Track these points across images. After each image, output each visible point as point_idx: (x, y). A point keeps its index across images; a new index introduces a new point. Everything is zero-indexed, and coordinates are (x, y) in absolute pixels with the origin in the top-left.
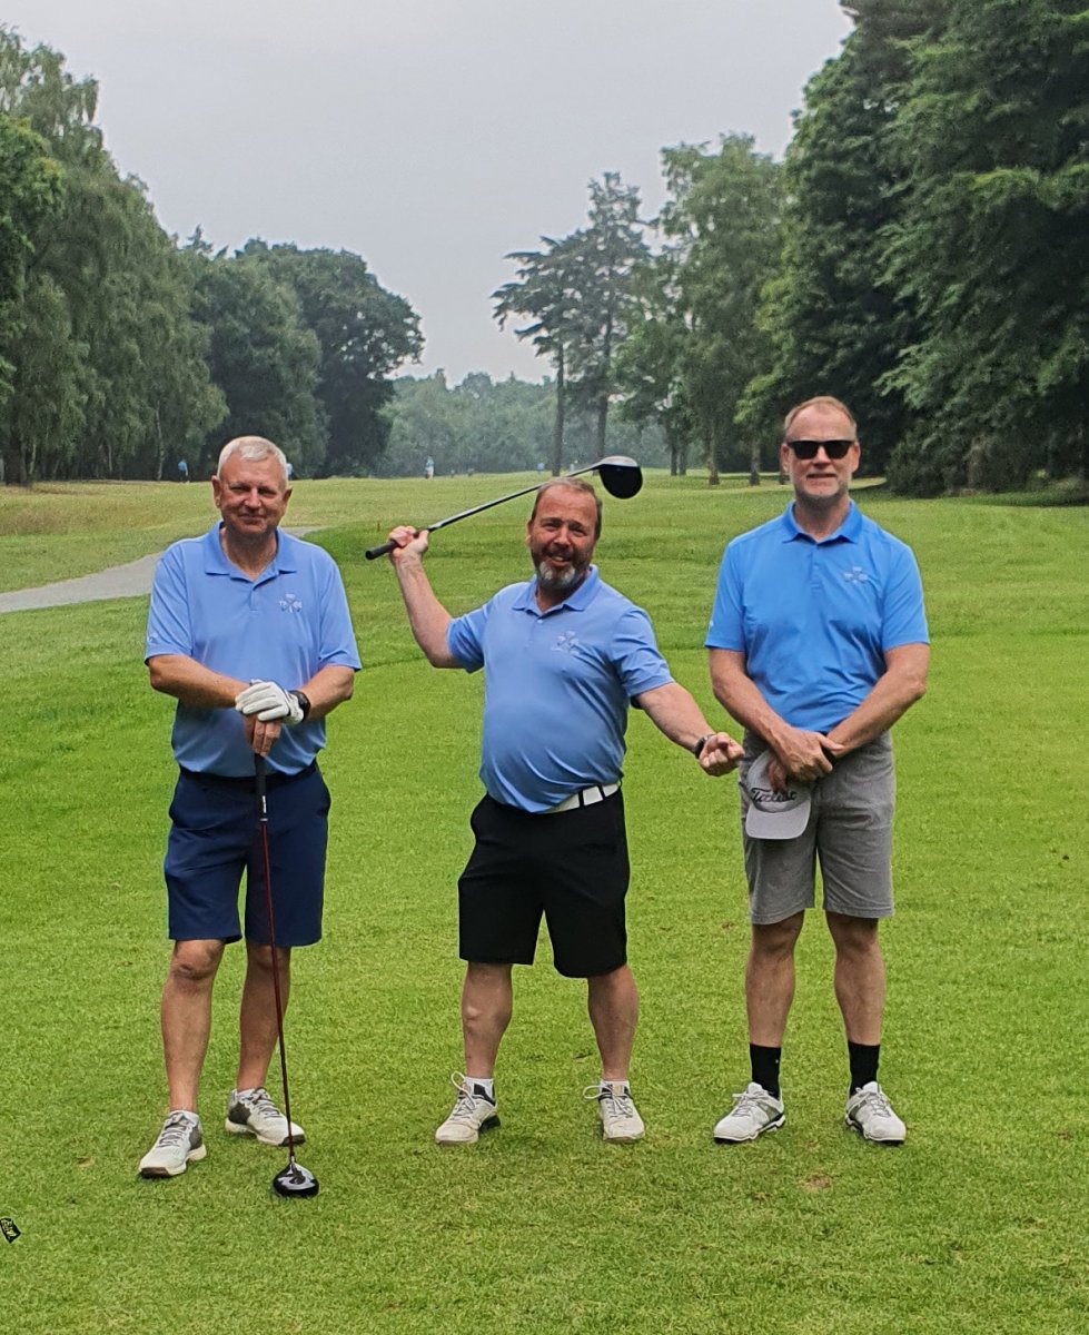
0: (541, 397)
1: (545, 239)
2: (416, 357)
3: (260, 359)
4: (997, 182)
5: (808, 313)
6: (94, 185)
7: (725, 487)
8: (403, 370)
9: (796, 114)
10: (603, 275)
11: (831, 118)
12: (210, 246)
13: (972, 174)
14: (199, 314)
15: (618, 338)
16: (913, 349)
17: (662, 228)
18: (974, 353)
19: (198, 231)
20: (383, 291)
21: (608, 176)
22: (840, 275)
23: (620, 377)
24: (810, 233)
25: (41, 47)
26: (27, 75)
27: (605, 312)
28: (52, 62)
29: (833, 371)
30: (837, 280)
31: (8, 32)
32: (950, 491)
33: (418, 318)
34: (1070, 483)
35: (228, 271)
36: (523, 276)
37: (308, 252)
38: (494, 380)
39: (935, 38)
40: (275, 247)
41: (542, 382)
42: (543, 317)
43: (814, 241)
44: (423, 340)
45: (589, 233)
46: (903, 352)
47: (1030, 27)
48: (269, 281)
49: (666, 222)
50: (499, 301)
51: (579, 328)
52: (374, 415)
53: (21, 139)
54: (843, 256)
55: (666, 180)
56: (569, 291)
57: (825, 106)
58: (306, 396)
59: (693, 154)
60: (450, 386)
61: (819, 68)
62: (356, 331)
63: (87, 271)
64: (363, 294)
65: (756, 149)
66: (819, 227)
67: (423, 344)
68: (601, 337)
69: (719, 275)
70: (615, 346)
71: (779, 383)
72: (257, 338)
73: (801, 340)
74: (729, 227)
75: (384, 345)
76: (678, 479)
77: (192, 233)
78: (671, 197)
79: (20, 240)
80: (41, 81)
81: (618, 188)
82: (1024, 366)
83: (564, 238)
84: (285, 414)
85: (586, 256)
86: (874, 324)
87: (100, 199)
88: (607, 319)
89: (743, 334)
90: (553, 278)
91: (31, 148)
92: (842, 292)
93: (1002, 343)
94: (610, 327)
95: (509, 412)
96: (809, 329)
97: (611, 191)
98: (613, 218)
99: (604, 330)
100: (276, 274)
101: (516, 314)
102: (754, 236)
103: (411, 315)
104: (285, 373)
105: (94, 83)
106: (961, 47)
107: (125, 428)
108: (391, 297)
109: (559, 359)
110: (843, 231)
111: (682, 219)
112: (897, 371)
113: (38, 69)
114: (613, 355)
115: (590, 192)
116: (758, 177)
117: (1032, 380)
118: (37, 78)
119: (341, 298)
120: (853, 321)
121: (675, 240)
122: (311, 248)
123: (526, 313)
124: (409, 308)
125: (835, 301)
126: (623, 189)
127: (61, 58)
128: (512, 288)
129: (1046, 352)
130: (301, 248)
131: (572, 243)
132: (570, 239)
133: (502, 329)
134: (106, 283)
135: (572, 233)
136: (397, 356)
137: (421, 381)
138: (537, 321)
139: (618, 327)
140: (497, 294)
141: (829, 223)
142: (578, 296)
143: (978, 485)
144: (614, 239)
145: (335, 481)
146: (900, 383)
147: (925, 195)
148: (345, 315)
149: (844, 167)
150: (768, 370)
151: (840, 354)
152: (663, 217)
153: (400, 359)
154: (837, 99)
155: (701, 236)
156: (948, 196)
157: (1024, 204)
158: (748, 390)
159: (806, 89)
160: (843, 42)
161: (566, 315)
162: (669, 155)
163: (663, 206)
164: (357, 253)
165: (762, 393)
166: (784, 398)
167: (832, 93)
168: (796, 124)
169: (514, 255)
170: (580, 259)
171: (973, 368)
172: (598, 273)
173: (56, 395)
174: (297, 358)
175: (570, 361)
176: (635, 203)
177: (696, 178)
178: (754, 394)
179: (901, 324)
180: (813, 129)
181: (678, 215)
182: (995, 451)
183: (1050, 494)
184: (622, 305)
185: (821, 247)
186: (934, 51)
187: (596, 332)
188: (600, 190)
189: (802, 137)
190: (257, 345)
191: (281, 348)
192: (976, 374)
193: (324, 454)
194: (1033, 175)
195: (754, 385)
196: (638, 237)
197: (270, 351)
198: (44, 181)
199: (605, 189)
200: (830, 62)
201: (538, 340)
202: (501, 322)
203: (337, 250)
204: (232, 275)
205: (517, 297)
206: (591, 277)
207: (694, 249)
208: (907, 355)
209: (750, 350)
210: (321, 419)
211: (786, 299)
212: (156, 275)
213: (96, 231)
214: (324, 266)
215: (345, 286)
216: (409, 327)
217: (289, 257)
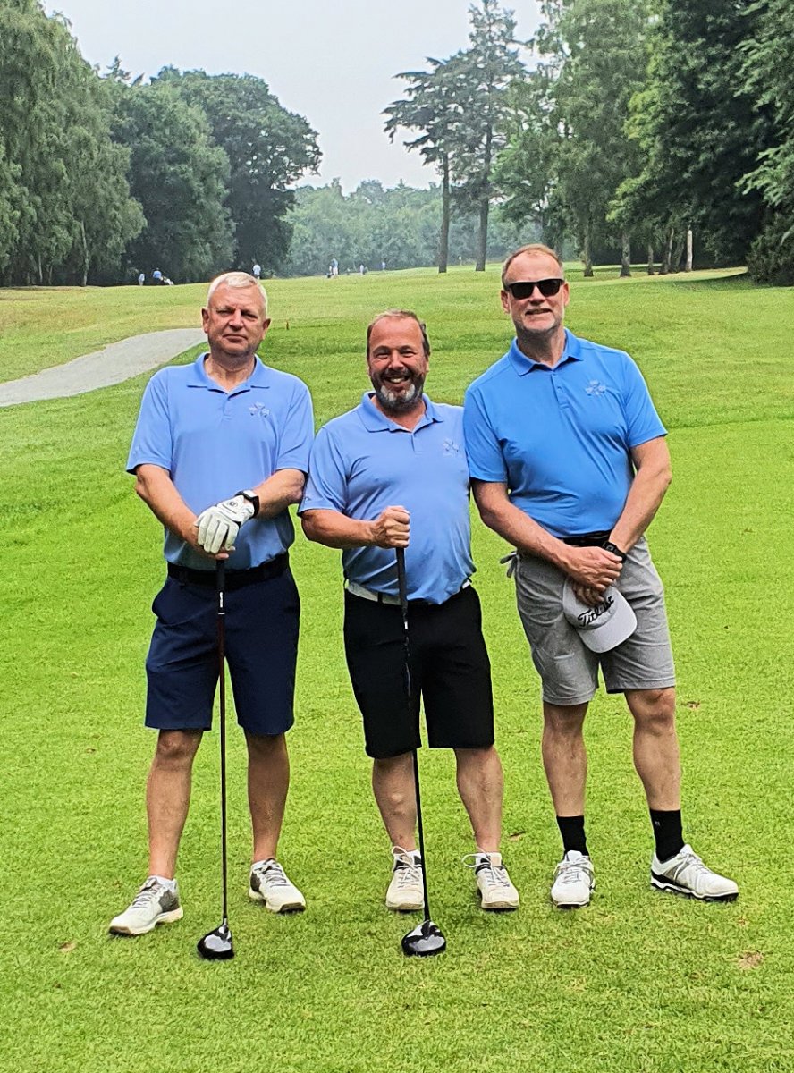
0: (428, 202)
1: (430, 60)
2: (315, 169)
3: (174, 173)
5: (672, 122)
6: (24, 23)
7: (598, 279)
8: (306, 179)
10: (483, 90)
12: (127, 74)
14: (119, 136)
15: (498, 147)
16: (770, 152)
17: (536, 47)
19: (117, 61)
20: (284, 111)
22: (701, 86)
23: (501, 182)
24: (674, 49)
27: (485, 123)
29: (698, 173)
30: (698, 91)
33: (316, 134)
35: (145, 97)
36: (410, 94)
37: (215, 77)
38: (385, 187)
40: (187, 73)
42: (428, 130)
43: (678, 56)
44: (321, 154)
45: (469, 53)
46: (762, 155)
48: (181, 104)
49: (540, 42)
50: (389, 117)
51: (462, 139)
52: (276, 222)
54: (704, 69)
56: (452, 106)
58: (215, 204)
60: (345, 193)
62: (260, 147)
63: (19, 100)
64: (267, 114)
66: (682, 44)
67: (321, 157)
68: (482, 146)
69: (590, 88)
70: (495, 153)
71: (648, 184)
72: (172, 156)
73: (668, 144)
74: (599, 46)
75: (286, 159)
77: (112, 62)
78: (545, 19)
81: (495, 12)
83: (447, 58)
84: (197, 223)
86: (734, 129)
87: (30, 35)
88: (488, 130)
89: (613, 140)
90: (438, 94)
92: (704, 102)
94: (491, 137)
95: (400, 216)
96: (674, 135)
97: (489, 16)
98: (492, 39)
99: (484, 140)
100: (187, 98)
101: (405, 127)
102: (621, 52)
103: (310, 131)
104: (196, 184)
107: (53, 240)
108: (291, 116)
109: (445, 167)
110: (706, 46)
111: (555, 39)
112: (756, 172)
114: (494, 161)
115: (471, 16)
119: (246, 117)
120: (713, 127)
121: (549, 58)
123: (413, 127)
124: (307, 125)
125: (698, 111)
126: (499, 12)
128: (401, 104)
131: (454, 63)
132: (453, 58)
133: (392, 141)
134: (36, 110)
135: (455, 53)
136: (297, 169)
137: (319, 189)
138: (424, 133)
139: (498, 137)
140: (387, 111)
141: (689, 39)
142: (460, 110)
144: (492, 57)
146: (759, 184)
148: (249, 133)
150: (634, 174)
151: (703, 157)
152: (537, 38)
153: (300, 172)
155: (573, 54)
158: (619, 191)
161: (450, 127)
163: (538, 28)
164: (259, 76)
165: (632, 194)
166: (653, 198)
169: (402, 75)
170: (462, 76)
172: (479, 89)
174: (207, 172)
175: (454, 169)
176: (511, 25)
178: (625, 195)
179: (760, 129)
181: (551, 35)
184: (501, 117)
185: (684, 61)
187: (478, 141)
188: (480, 14)
190: (171, 162)
191: (195, 166)
193: (232, 258)
195: (623, 188)
196: (515, 55)
197: (184, 166)
199: (484, 14)
201: (424, 151)
202: (391, 135)
203: (241, 75)
204: (148, 100)
205: (406, 112)
206: (473, 92)
207: (568, 65)
208: (766, 157)
209: (620, 155)
210: (229, 226)
211: (652, 109)
212: (81, 102)
213: (28, 64)
214: (230, 89)
215: (249, 107)
216: (308, 142)
217: (199, 82)
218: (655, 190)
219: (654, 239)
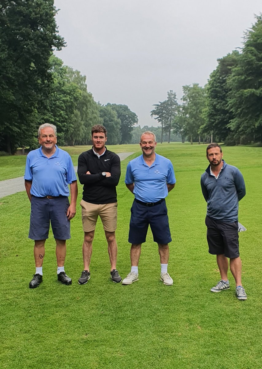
0: (157, 130)
1: (160, 102)
2: (137, 123)
3: (111, 124)
4: (247, 91)
5: (211, 114)
6: (85, 94)
7: (194, 145)
8: (135, 125)
9: (208, 80)
10: (170, 108)
11: (215, 80)
12: (101, 104)
13: (243, 90)
14: (101, 116)
15: (173, 119)
16: (232, 120)
17: (183, 100)
18: (243, 121)
19: (99, 102)
20: (131, 112)
21: (171, 91)
22: (217, 108)
23: (173, 126)
24: (211, 100)
25: (76, 70)
26: (74, 75)
27: (170, 115)
28: (78, 73)
29: (216, 124)
30: (216, 109)
31: (71, 68)
32: (236, 145)
33: (137, 116)
34: (258, 143)
35: (105, 109)
36: (156, 109)
37: (118, 105)
38: (149, 127)
39: (236, 67)
40: (112, 104)
41: (157, 127)
43: (212, 102)
44: (138, 120)
45: (167, 101)
46: (230, 121)
47: (253, 64)
48: (112, 110)
49: (183, 99)
50: (151, 113)
51: (166, 118)
52: (129, 133)
53: (75, 86)
54: (217, 104)
55: (183, 91)
56: (164, 111)
57: (214, 78)
58: (118, 130)
59: (188, 87)
60: (141, 128)
61: (212, 72)
62: (126, 119)
63: (84, 109)
64: (128, 112)
65: (199, 86)
66: (213, 99)
68: (169, 119)
69: (193, 108)
70: (172, 120)
71: (206, 127)
72: (110, 120)
73: (210, 119)
74: (195, 100)
75: (131, 121)
76: (183, 143)
78: (184, 94)
79: (74, 104)
80: (76, 76)
82: (252, 123)
83: (163, 102)
84: (115, 133)
85: (167, 105)
87: (87, 97)
88: (171, 116)
89: (197, 118)
90: (161, 109)
91: (76, 88)
92: (217, 111)
93: (249, 119)
94: (171, 117)
96: (211, 117)
97: (171, 94)
98: (172, 98)
99: (170, 118)
100: (113, 109)
101: (155, 115)
102: (200, 101)
103: (136, 116)
104: (115, 126)
105: (86, 76)
106: (241, 68)
108: (132, 113)
109: (162, 123)
110: (217, 100)
111: (186, 98)
112: (229, 124)
113: (76, 74)
114: (172, 122)
115: (167, 94)
116: (200, 91)
117: (254, 125)
118: (75, 76)
119: (124, 113)
120: (219, 116)
121: (185, 102)
122: (119, 104)
125: (216, 112)
126: (173, 93)
127: (80, 72)
128: (154, 111)
129: (256, 121)
130: (117, 104)
131: (164, 103)
132: (164, 102)
134: (88, 111)
135: (164, 101)
136: (134, 123)
137: (137, 127)
138: (158, 116)
139: (172, 117)
140: (151, 112)
141: (214, 98)
142: (165, 112)
143: (242, 144)
144: (172, 102)
145: (122, 145)
146: (230, 126)
147: (235, 93)
148: (124, 116)
149: (217, 89)
150: (203, 124)
151: (217, 121)
152: (183, 98)
154: (216, 77)
155: (190, 101)
156: (239, 94)
157: (253, 95)
159: (210, 75)
160: (217, 67)
161: (163, 115)
162: (184, 87)
163: (183, 96)
164: (126, 105)
165: (203, 128)
166: (206, 129)
167: (215, 76)
168: (208, 81)
169: (154, 105)
170: (166, 105)
171: (243, 124)
172: (169, 108)
173: (79, 130)
174: (117, 123)
175: (164, 123)
176: (175, 95)
177: (189, 91)
178: (201, 128)
179: (228, 116)
180: (212, 82)
181: (185, 97)
182: (246, 138)
183: (254, 145)
184: (173, 113)
185: (213, 103)
186: (236, 69)
187: (169, 118)
188: (169, 93)
189: (210, 84)
190: (110, 121)
191: (114, 122)
192: (244, 124)
193: (121, 140)
194: (254, 90)
195: (201, 127)
196: (176, 101)
197: (112, 122)
198: (79, 93)
200: (214, 71)
201: (158, 120)
202: (152, 117)
203: (123, 105)
204: (106, 109)
205: (155, 112)
206: (168, 109)
207: (189, 104)
208: (231, 122)
209: (199, 121)
210: (120, 134)
211: (207, 112)
212: (94, 109)
213: (86, 102)
214: (121, 107)
215: (125, 111)
216: (136, 118)
217: (115, 106)
218: (207, 128)
219: (205, 137)
